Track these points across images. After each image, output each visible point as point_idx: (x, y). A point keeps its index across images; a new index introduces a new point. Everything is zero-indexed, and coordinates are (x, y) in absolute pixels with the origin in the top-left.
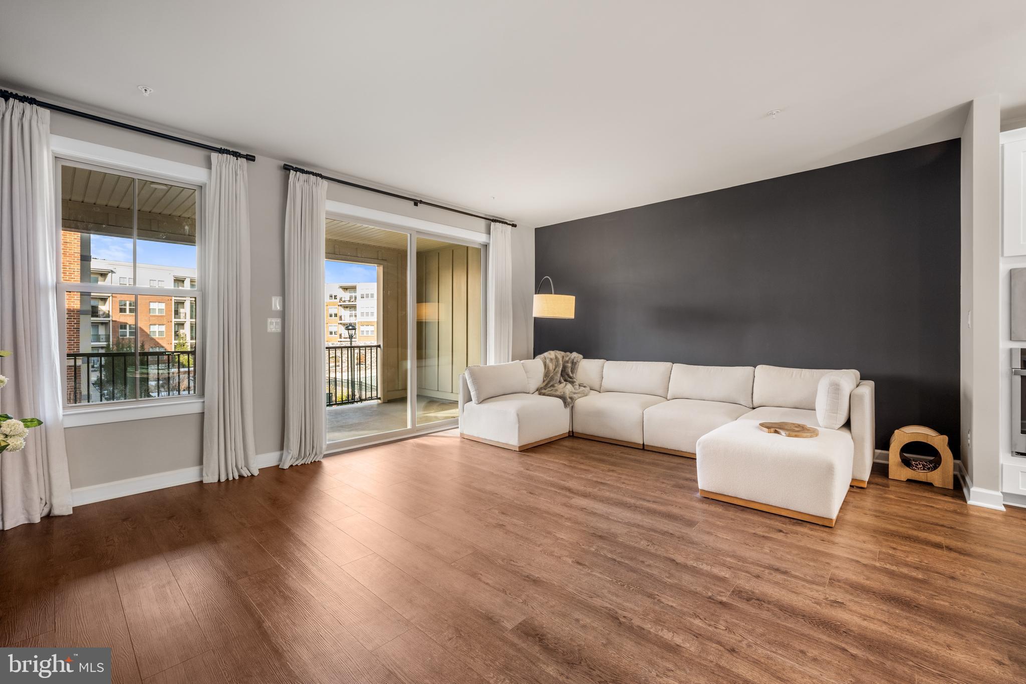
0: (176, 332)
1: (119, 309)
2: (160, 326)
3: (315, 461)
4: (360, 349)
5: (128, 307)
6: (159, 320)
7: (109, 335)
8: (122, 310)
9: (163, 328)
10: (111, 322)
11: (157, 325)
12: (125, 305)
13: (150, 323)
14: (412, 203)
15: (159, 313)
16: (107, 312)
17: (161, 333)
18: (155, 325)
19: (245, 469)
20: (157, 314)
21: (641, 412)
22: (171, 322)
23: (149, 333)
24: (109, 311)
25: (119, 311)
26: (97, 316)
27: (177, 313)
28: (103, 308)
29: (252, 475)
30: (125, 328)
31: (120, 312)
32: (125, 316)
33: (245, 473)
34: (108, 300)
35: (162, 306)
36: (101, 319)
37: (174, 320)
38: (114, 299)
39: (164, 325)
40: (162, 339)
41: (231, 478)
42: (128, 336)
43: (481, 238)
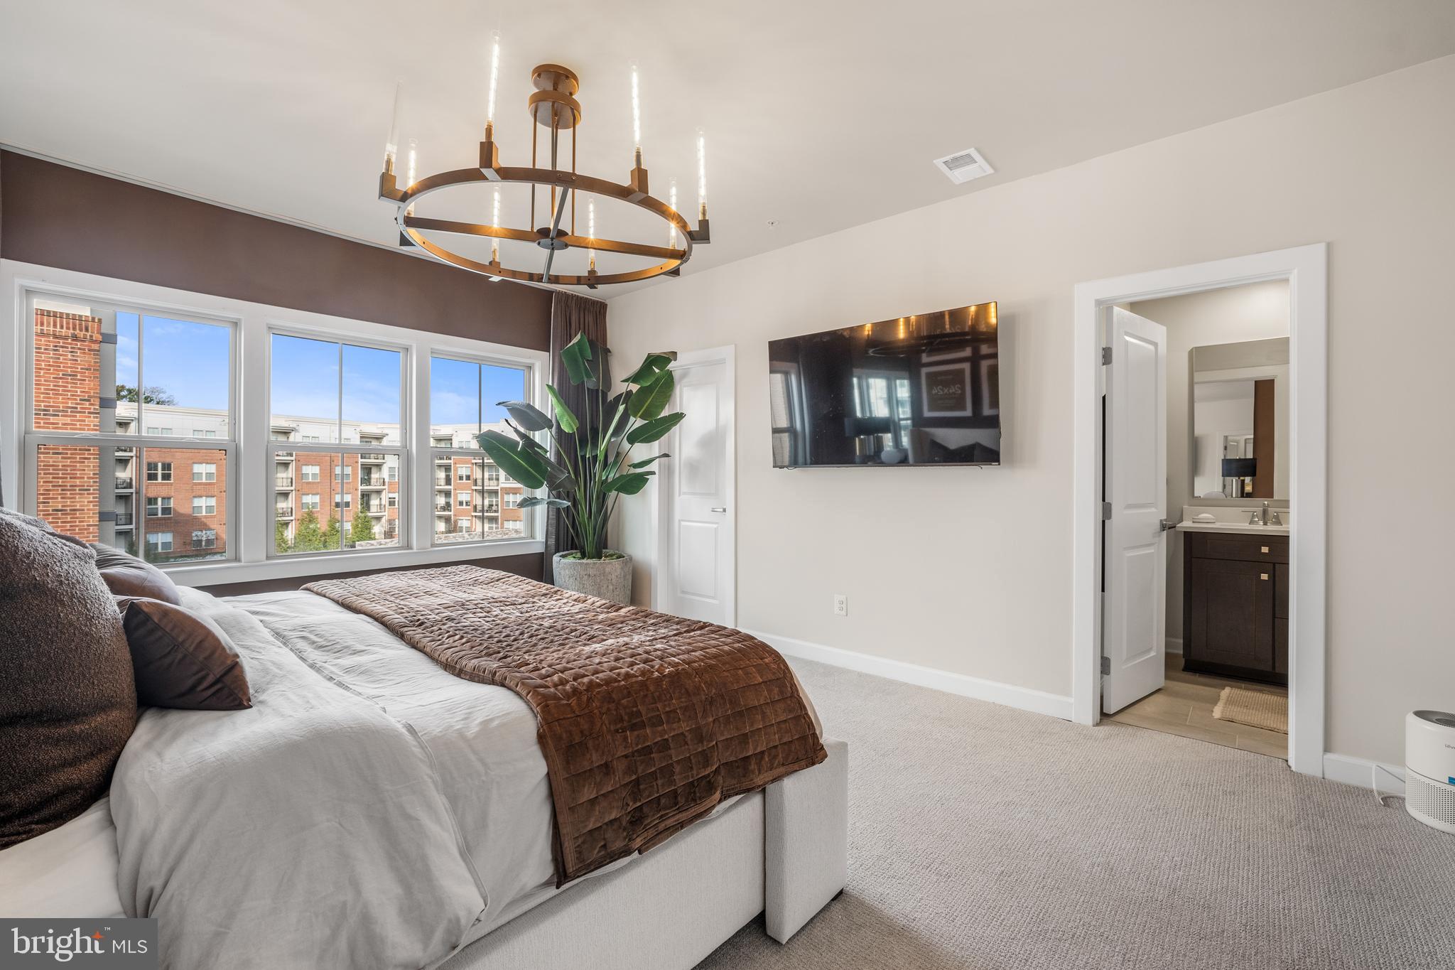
2: (208, 499)
6: (207, 490)
7: (131, 515)
10: (134, 495)
11: (204, 498)
13: (194, 494)
15: (206, 480)
16: (129, 481)
17: (209, 508)
18: (201, 497)
20: (204, 481)
24: (131, 479)
31: (148, 480)
32: (156, 484)
34: (131, 461)
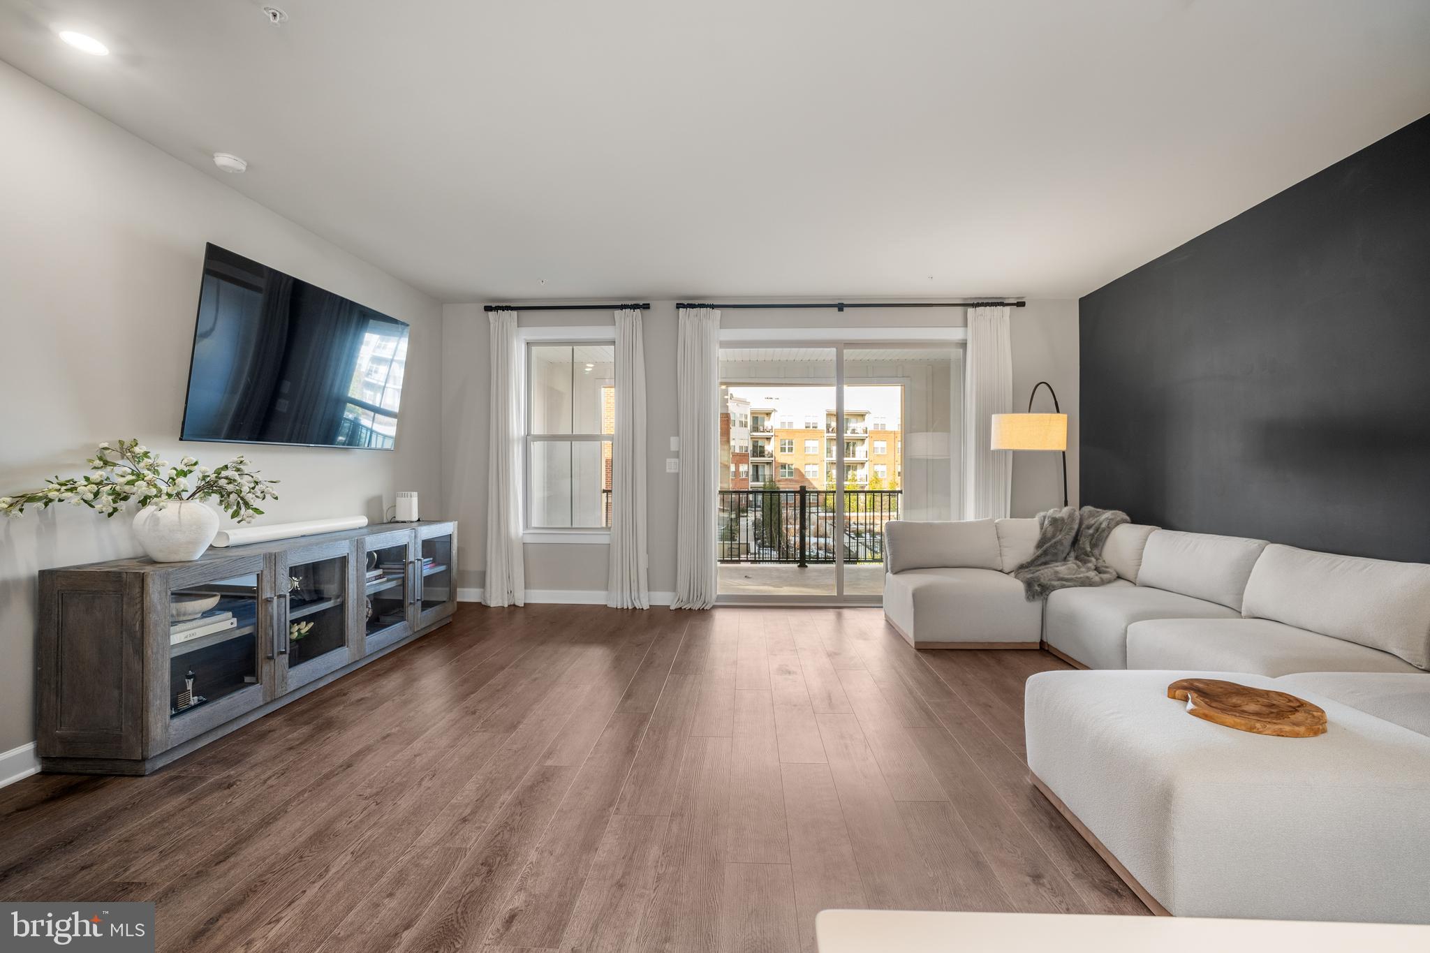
0: (827, 473)
3: (703, 609)
4: (874, 495)
5: (787, 446)
8: (783, 450)
9: (815, 468)
12: (785, 444)
14: (836, 309)
19: (637, 601)
21: (1123, 626)
22: (823, 461)
23: (804, 473)
25: (780, 450)
26: (764, 456)
27: (830, 449)
28: (769, 448)
29: (642, 609)
30: (785, 468)
33: (638, 606)
35: (815, 443)
36: (766, 459)
37: (826, 459)
38: (777, 438)
39: (816, 464)
40: (815, 479)
41: (625, 607)
42: (788, 475)
43: (956, 334)
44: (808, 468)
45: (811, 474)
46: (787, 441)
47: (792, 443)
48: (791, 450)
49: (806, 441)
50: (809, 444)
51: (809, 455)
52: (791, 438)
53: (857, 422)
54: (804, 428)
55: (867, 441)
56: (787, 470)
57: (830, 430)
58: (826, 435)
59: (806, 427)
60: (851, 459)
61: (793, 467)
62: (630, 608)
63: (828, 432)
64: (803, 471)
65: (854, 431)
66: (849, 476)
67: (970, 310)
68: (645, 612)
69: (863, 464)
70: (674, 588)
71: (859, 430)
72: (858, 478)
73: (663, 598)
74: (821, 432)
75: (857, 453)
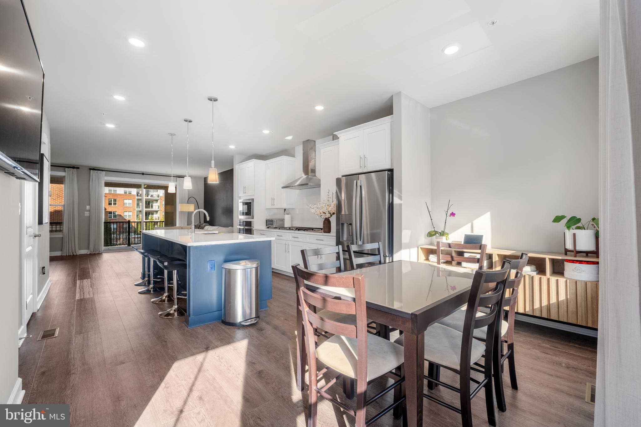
0: (137, 216)
1: (108, 203)
5: (113, 202)
8: (110, 204)
9: (130, 214)
12: (111, 201)
22: (135, 210)
25: (108, 204)
27: (138, 204)
30: (112, 214)
33: (75, 254)
35: (130, 201)
38: (105, 198)
39: (131, 212)
41: (70, 255)
42: (113, 218)
44: (126, 214)
45: (128, 217)
46: (113, 200)
47: (116, 200)
48: (115, 204)
49: (125, 200)
50: (126, 201)
51: (127, 207)
52: (115, 198)
53: (154, 192)
54: (124, 193)
55: (159, 201)
56: (113, 215)
57: (139, 195)
58: (136, 197)
59: (125, 193)
60: (150, 209)
61: (117, 213)
62: (72, 255)
63: (138, 196)
64: (122, 215)
65: (152, 196)
66: (149, 218)
67: (178, 178)
68: (77, 256)
69: (157, 212)
70: (88, 248)
71: (154, 196)
72: (154, 218)
73: (84, 252)
74: (134, 195)
75: (154, 207)
